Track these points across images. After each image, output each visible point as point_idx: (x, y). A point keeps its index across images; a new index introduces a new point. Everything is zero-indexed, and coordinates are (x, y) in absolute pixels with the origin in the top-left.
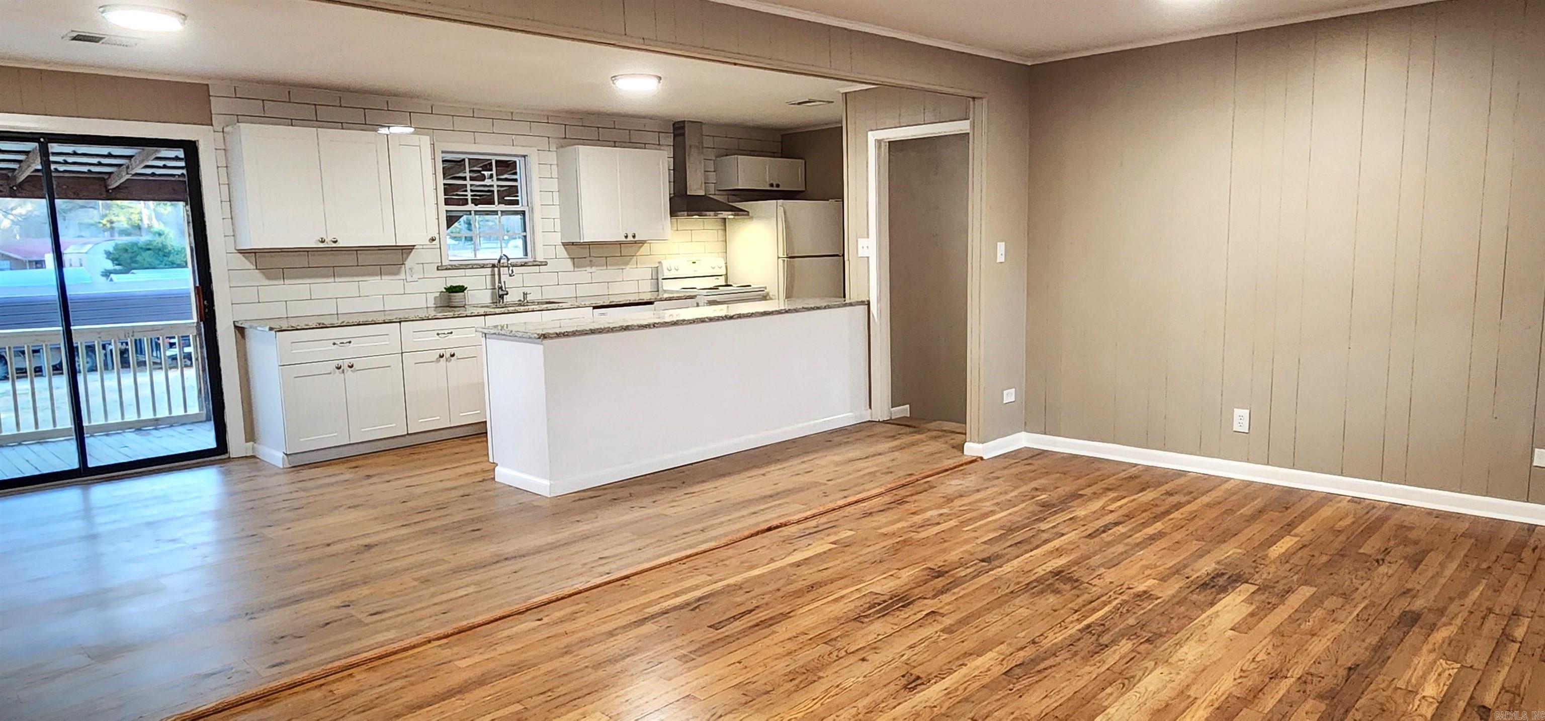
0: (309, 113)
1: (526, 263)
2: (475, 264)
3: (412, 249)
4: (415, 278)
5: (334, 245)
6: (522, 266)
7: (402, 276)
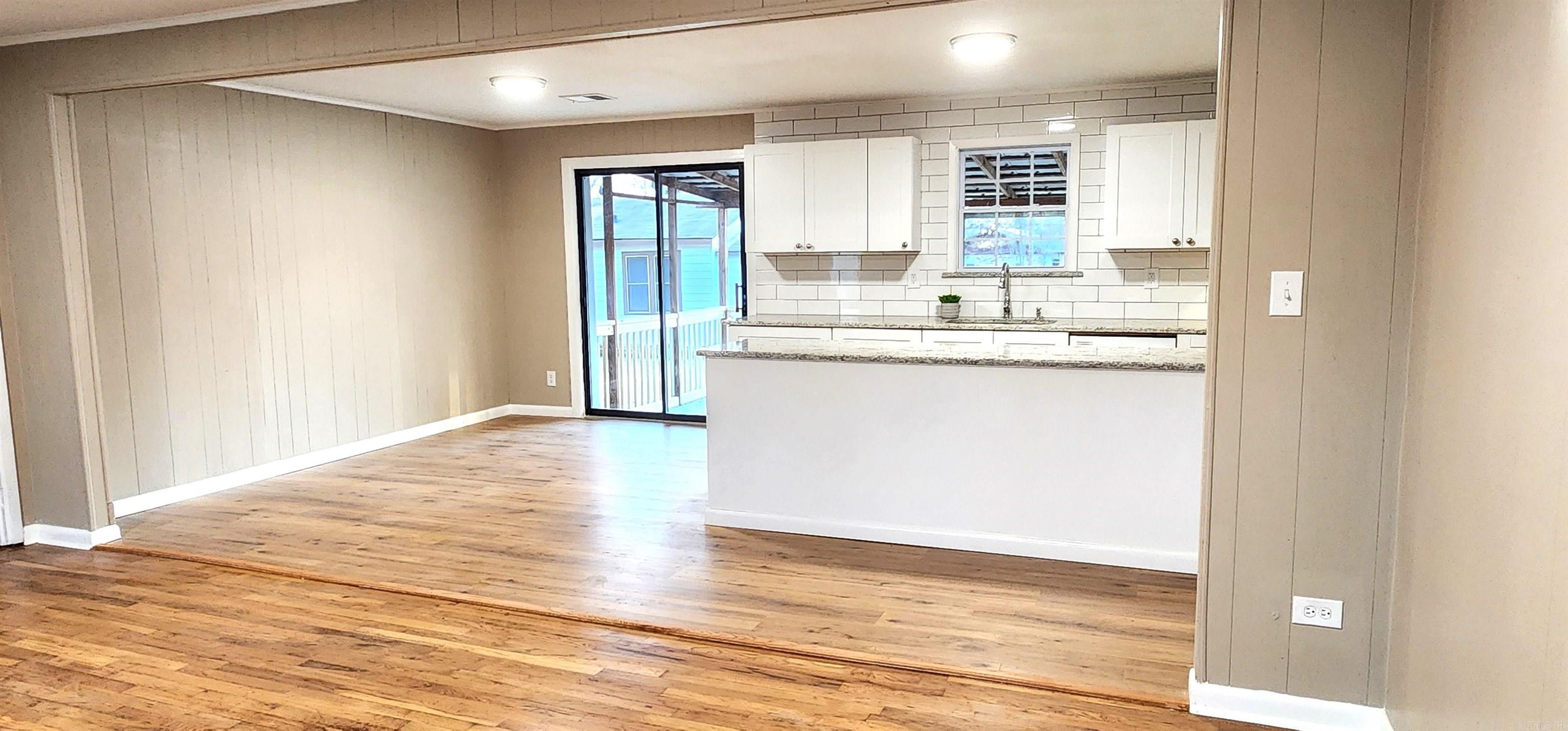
0: (830, 126)
1: (1051, 273)
2: (984, 273)
3: (917, 255)
4: (917, 285)
5: (809, 250)
6: (1045, 276)
7: (903, 282)
